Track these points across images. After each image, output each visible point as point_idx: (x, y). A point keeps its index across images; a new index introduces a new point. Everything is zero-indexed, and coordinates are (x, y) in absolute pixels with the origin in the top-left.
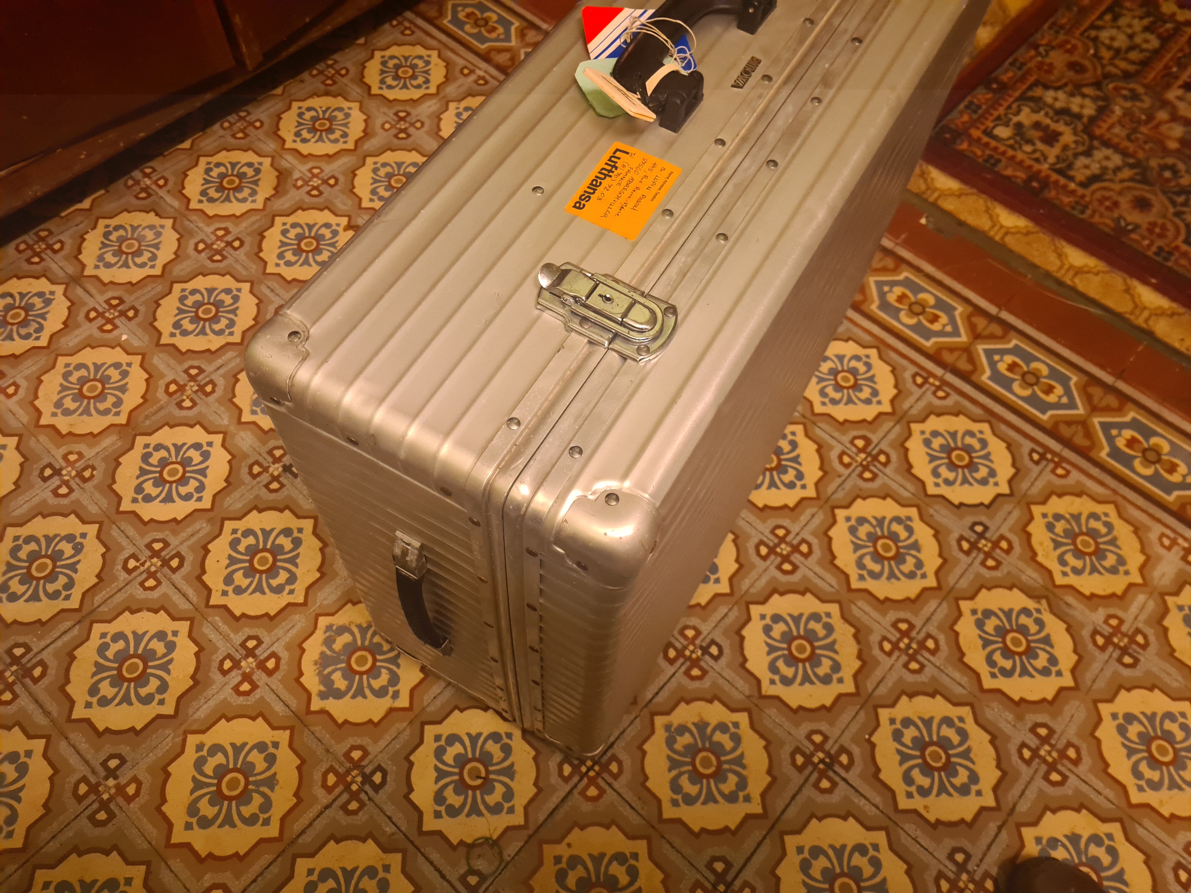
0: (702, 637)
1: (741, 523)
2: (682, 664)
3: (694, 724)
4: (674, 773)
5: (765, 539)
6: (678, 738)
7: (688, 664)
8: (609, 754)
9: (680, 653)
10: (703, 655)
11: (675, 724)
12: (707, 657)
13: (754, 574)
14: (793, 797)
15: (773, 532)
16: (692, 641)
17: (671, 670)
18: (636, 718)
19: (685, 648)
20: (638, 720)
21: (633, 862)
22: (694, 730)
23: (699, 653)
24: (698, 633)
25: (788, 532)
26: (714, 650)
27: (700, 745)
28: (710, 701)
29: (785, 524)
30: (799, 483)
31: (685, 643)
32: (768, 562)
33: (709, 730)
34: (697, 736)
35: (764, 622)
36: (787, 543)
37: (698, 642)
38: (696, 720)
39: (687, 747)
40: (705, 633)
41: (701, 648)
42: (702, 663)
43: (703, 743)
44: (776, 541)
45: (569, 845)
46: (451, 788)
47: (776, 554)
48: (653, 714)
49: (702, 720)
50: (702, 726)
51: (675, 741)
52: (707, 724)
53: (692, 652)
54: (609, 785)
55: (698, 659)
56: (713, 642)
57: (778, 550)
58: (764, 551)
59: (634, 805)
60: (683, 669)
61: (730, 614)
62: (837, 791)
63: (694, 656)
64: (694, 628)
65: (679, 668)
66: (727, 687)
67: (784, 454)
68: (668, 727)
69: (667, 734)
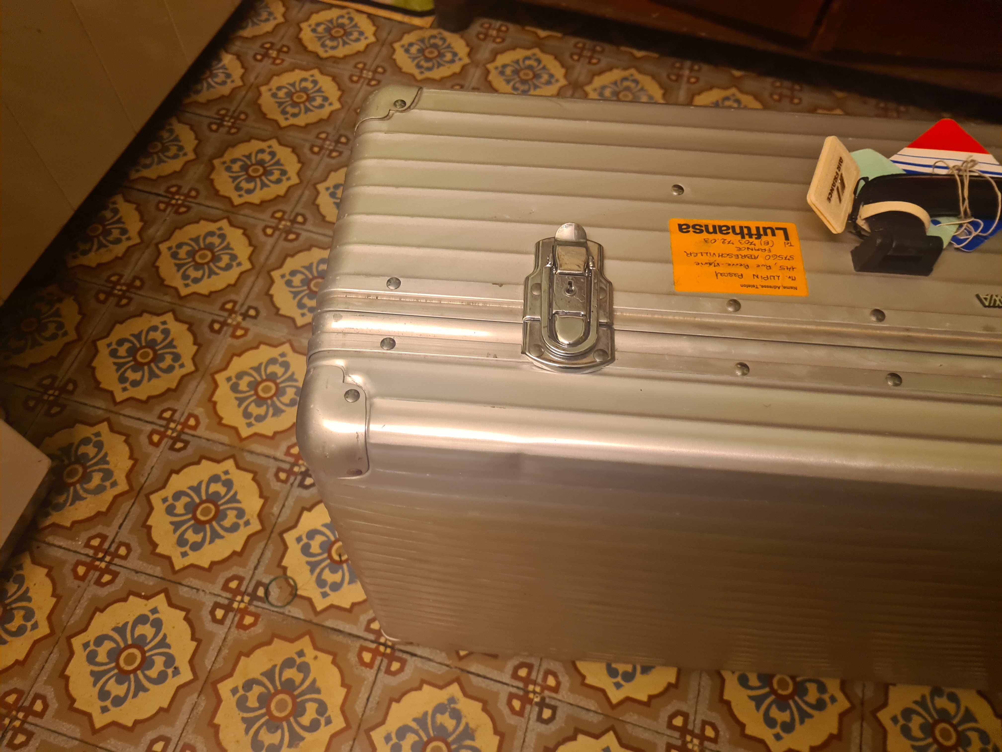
0: (554, 695)
1: (694, 684)
2: (518, 688)
3: (467, 724)
4: (414, 725)
5: (692, 718)
6: (447, 715)
7: (521, 693)
8: (405, 656)
9: (527, 681)
10: (537, 704)
11: (457, 706)
12: (536, 709)
13: (647, 722)
15: (704, 723)
16: (545, 687)
17: (506, 677)
18: (447, 666)
19: (535, 683)
20: (447, 668)
21: (323, 721)
22: (461, 728)
23: (537, 700)
24: (556, 689)
25: (714, 741)
26: (547, 713)
27: (450, 739)
28: (496, 732)
29: (721, 733)
30: (778, 730)
31: (539, 680)
32: (669, 732)
33: (468, 742)
34: (457, 732)
36: (701, 744)
37: (547, 693)
38: (472, 725)
39: (442, 727)
40: (559, 696)
41: (543, 699)
42: (528, 707)
43: (454, 742)
44: (697, 731)
45: (316, 658)
46: (323, 538)
47: (683, 737)
48: (458, 680)
49: (474, 731)
50: (469, 733)
51: (443, 713)
52: (472, 738)
53: (534, 692)
54: (379, 669)
55: (530, 701)
56: (554, 709)
57: (688, 738)
58: (678, 721)
59: (371, 699)
60: (514, 690)
61: (591, 714)
63: (531, 696)
64: (558, 684)
65: (513, 686)
66: (517, 743)
67: (801, 698)
68: (452, 700)
69: (446, 702)
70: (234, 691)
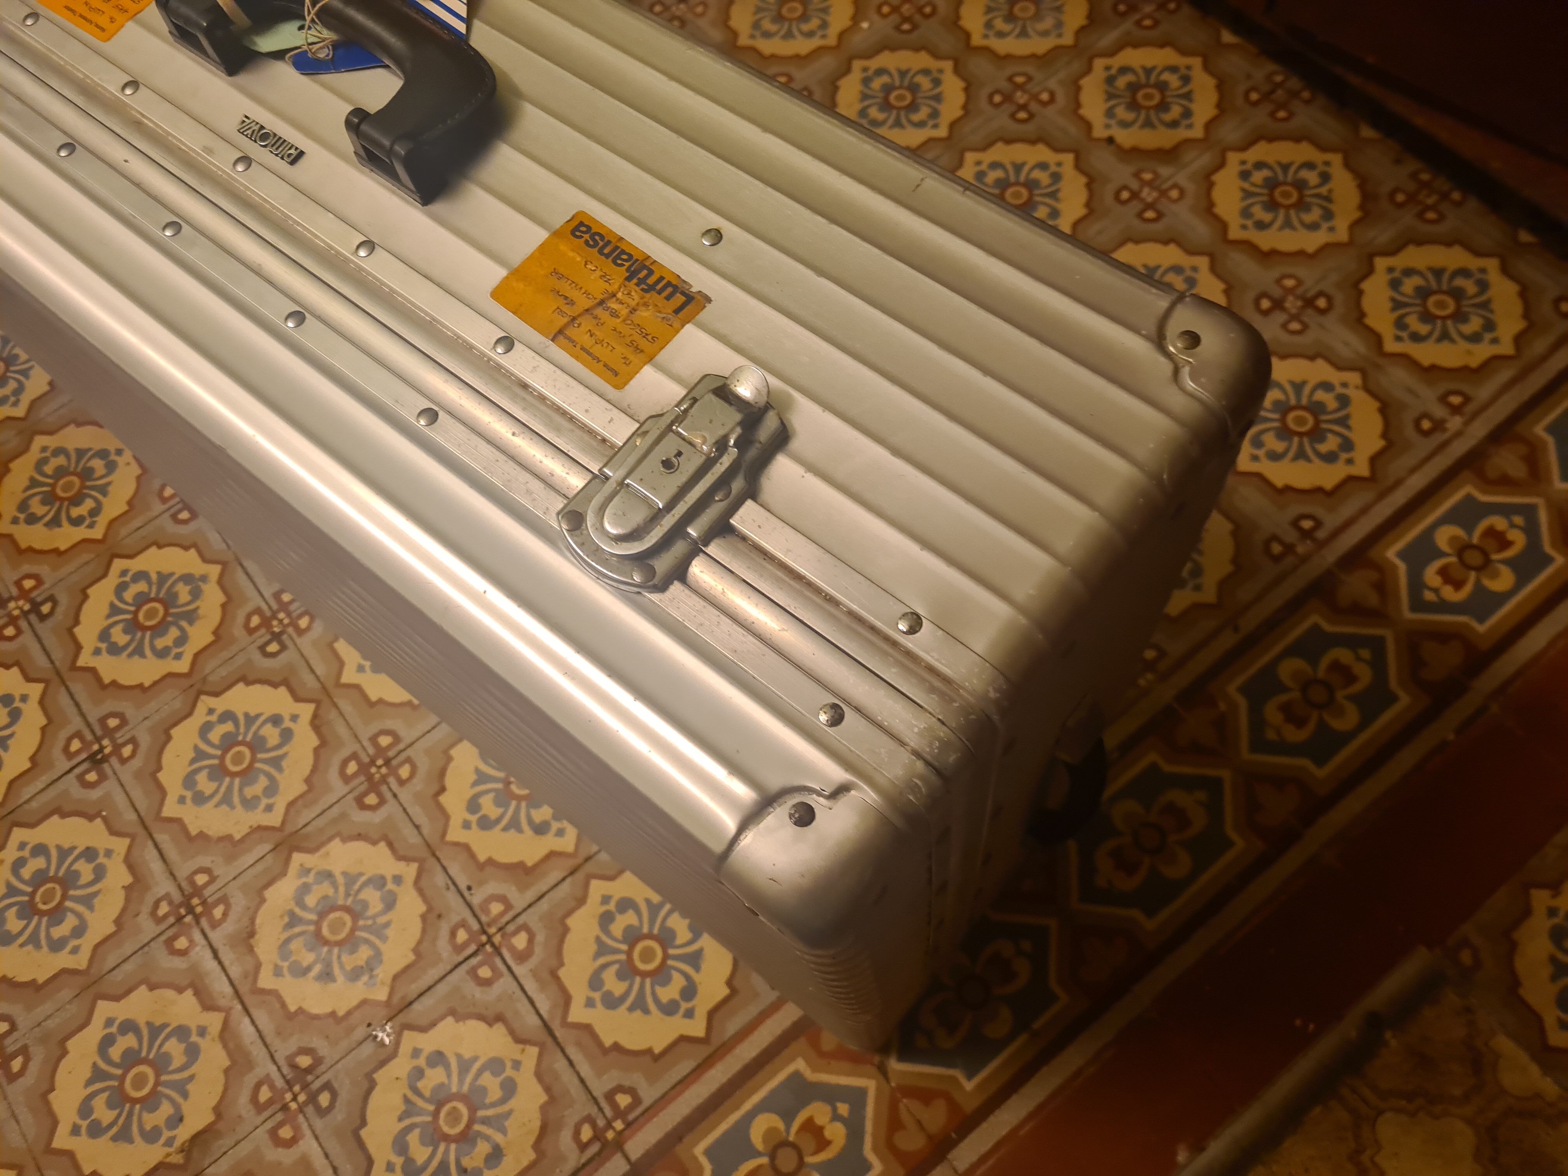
0: (294, 635)
1: (430, 721)
2: (270, 607)
3: (198, 608)
4: (154, 577)
5: (401, 747)
6: (188, 588)
7: (268, 613)
9: (284, 607)
10: (273, 633)
11: (204, 587)
12: (268, 637)
13: (356, 720)
14: (77, 705)
15: (408, 760)
16: (294, 624)
17: (268, 592)
18: (228, 545)
19: (288, 614)
20: (225, 548)
21: (87, 522)
22: (190, 607)
23: (276, 630)
24: (301, 632)
25: (402, 782)
26: (273, 647)
27: (173, 611)
28: (216, 633)
29: (415, 781)
30: (473, 818)
31: (294, 615)
32: (366, 743)
33: (184, 624)
34: (183, 609)
35: (287, 718)
36: (386, 776)
37: (290, 630)
38: (200, 612)
39: (175, 596)
40: (299, 641)
41: (281, 633)
42: (263, 631)
43: (173, 615)
44: (394, 762)
45: (128, 464)
47: (375, 757)
48: (224, 564)
49: (198, 618)
50: (191, 617)
51: (186, 584)
52: (191, 623)
53: (280, 621)
54: (169, 509)
55: (269, 627)
56: (283, 648)
57: (380, 762)
58: (385, 741)
59: (140, 531)
60: (264, 607)
61: (312, 676)
62: (62, 757)
63: (275, 623)
64: (308, 628)
65: (267, 603)
66: (226, 654)
67: (528, 807)
68: (204, 578)
69: (197, 576)
70: (44, 449)
